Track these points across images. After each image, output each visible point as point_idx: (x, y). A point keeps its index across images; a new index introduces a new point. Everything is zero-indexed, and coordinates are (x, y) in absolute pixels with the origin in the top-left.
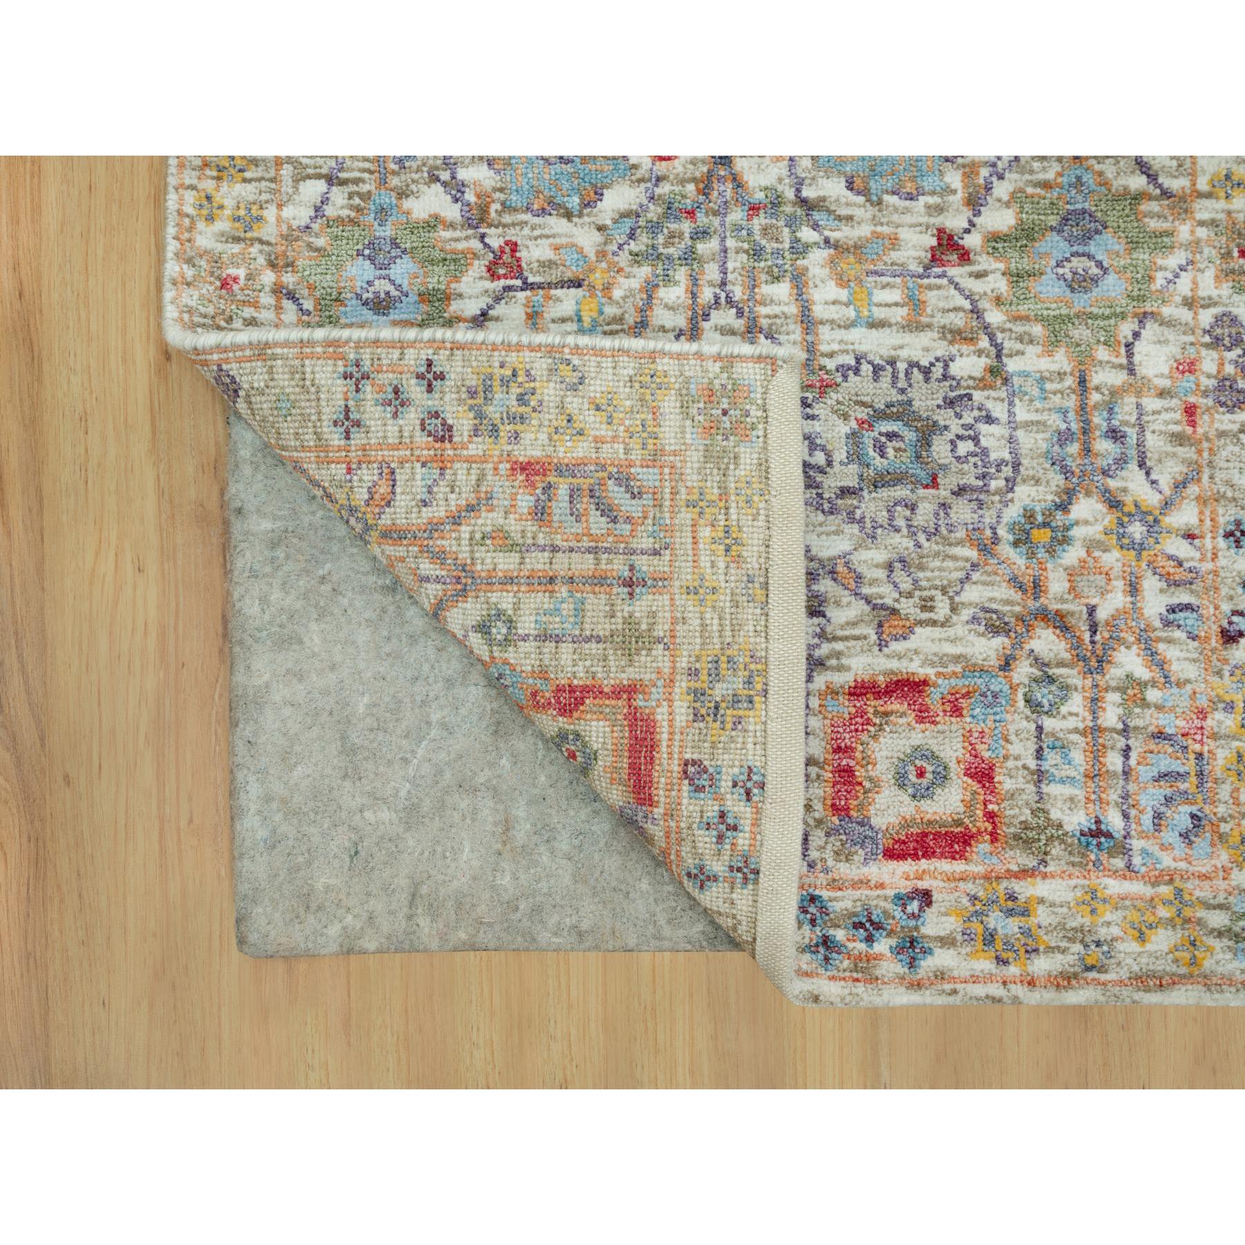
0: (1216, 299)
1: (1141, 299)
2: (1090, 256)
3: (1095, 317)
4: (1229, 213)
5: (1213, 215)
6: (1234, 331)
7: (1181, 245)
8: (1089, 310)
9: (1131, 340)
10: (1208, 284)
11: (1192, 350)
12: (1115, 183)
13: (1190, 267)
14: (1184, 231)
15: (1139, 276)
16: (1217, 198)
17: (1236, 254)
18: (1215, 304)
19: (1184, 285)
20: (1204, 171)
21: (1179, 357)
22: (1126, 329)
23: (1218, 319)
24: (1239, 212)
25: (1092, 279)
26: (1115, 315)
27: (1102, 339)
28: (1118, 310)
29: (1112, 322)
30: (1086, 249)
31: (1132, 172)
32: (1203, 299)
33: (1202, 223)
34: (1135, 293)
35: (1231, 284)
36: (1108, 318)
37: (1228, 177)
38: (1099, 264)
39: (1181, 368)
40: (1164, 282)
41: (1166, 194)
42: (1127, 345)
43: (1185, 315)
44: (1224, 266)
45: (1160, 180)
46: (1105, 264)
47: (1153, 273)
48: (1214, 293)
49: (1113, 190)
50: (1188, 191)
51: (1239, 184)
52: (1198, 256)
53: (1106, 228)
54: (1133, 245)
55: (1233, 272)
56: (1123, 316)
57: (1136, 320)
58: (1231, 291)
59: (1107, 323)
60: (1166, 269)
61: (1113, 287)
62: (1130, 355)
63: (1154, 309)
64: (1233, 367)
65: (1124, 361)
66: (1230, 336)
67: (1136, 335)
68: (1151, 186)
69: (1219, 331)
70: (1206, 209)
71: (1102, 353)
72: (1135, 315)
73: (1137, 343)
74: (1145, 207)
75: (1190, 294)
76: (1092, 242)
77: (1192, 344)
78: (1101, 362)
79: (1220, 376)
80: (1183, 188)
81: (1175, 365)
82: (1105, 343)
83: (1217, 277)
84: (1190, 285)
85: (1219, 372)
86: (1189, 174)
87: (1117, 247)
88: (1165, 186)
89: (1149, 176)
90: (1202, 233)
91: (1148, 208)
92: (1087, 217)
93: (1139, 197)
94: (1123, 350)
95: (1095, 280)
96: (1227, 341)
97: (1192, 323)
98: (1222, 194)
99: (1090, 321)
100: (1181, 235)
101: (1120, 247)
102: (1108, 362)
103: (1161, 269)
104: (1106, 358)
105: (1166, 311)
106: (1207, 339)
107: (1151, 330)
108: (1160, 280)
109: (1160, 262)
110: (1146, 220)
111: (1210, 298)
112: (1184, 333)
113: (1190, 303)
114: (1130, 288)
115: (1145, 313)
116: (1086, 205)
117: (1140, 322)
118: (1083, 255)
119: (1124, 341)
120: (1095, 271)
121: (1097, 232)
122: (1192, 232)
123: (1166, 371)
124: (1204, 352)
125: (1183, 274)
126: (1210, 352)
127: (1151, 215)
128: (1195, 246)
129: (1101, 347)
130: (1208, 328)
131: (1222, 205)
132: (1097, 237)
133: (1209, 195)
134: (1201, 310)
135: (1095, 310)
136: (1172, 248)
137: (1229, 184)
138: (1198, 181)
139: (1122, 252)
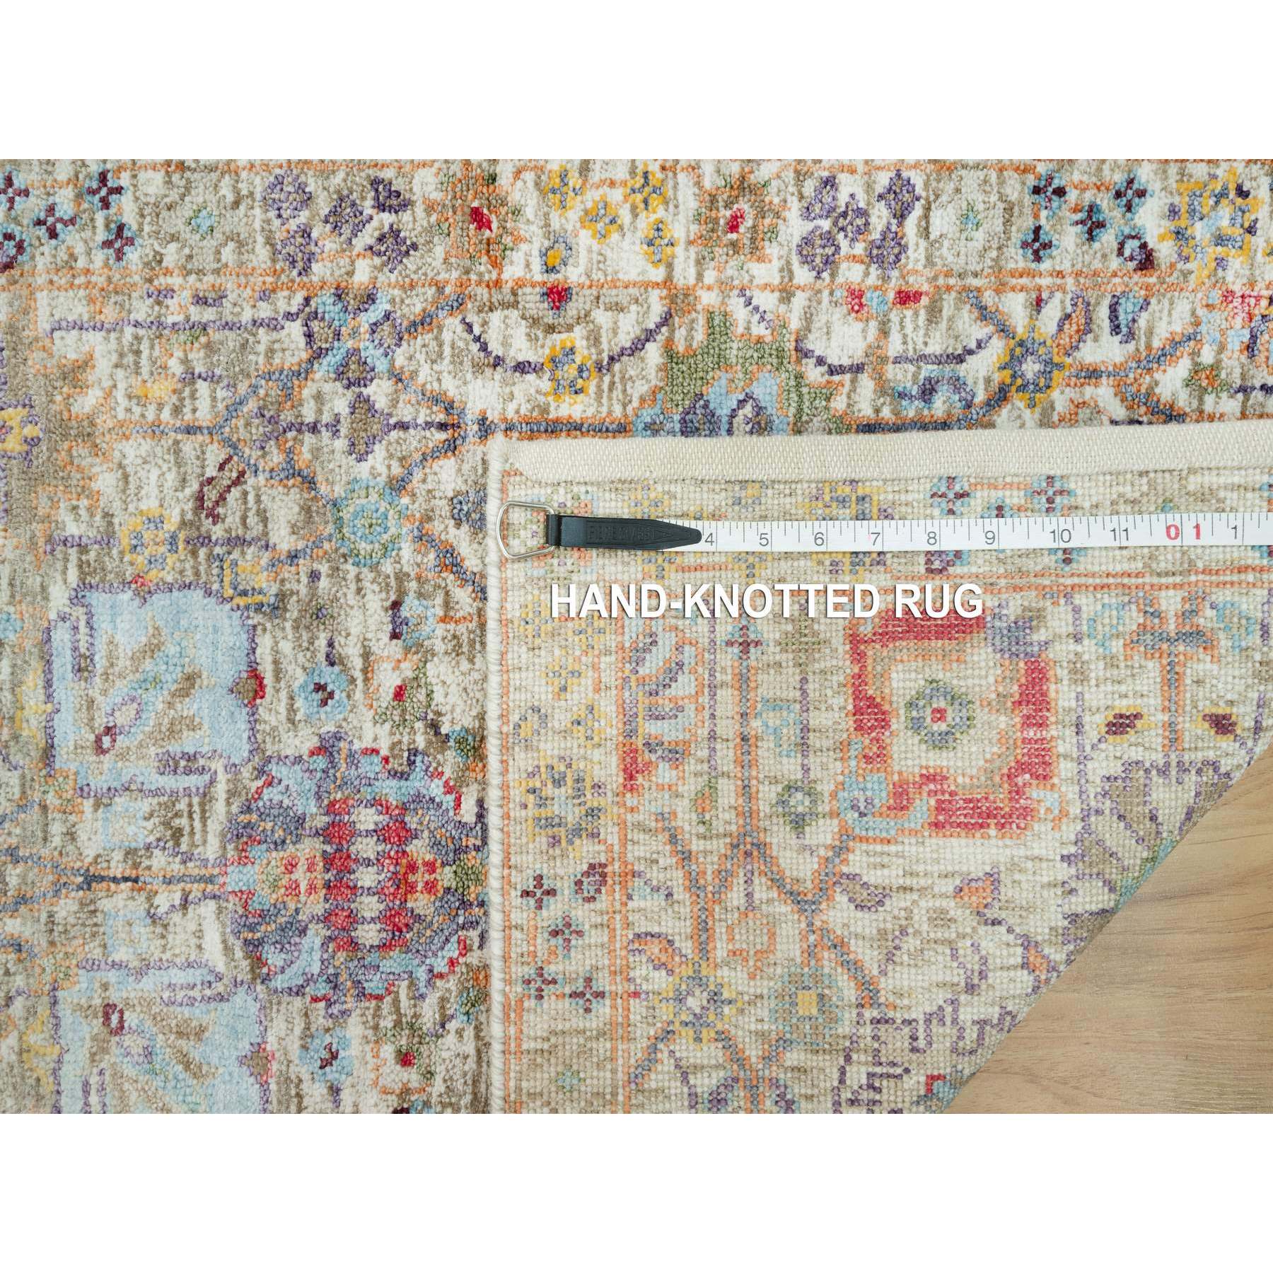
0: (783, 262)
1: (780, 354)
2: (733, 415)
3: (800, 410)
4: (690, 243)
5: (692, 262)
6: (818, 242)
7: (723, 303)
8: (791, 419)
9: (826, 368)
10: (765, 272)
11: (838, 293)
12: (653, 383)
13: (748, 293)
14: (708, 299)
15: (755, 355)
16: (673, 257)
17: (734, 236)
18: (788, 263)
19: (767, 301)
20: (643, 272)
21: (845, 309)
22: (814, 374)
23: (806, 260)
24: (688, 231)
25: (758, 414)
26: (798, 385)
27: (824, 403)
28: (792, 383)
29: (805, 390)
30: (725, 419)
31: (642, 359)
32: (782, 277)
33: (700, 277)
34: (775, 361)
35: (767, 243)
36: (800, 396)
37: (650, 244)
38: (742, 403)
39: (856, 308)
40: (763, 325)
41: (666, 320)
42: (831, 372)
43: (799, 300)
44: (747, 251)
45: (652, 326)
46: (741, 397)
47: (754, 339)
48: (776, 264)
49: (661, 384)
50: (665, 292)
51: (658, 229)
52: (736, 282)
53: (702, 395)
54: (721, 362)
55: (753, 240)
56: (799, 377)
57: (804, 361)
58: (775, 244)
59: (807, 397)
60: (749, 322)
61: (767, 387)
62: (840, 370)
63: (793, 338)
64: (857, 244)
65: (848, 377)
66: (824, 247)
67: (820, 361)
68: (659, 338)
69: (818, 260)
70: (684, 270)
71: (839, 404)
72: (798, 361)
73: (829, 361)
74: (680, 347)
75: (777, 294)
76: (718, 412)
77: (831, 294)
78: (849, 405)
79: (867, 260)
80: (661, 298)
81: (853, 315)
82: (828, 399)
83: (759, 260)
84: (767, 292)
85: (862, 262)
86: (646, 289)
87: (724, 382)
88: (658, 320)
89: (648, 340)
90: (710, 276)
91: (682, 341)
92: (688, 417)
93: (669, 351)
94: (836, 378)
95: (759, 410)
96: (830, 251)
97: (808, 294)
98: (669, 250)
99: (805, 418)
100: (712, 302)
101: (723, 377)
102: (849, 397)
103: (748, 328)
104: (844, 397)
105: (795, 324)
106: (825, 275)
107: (815, 344)
108: (759, 330)
109: (740, 330)
110: (695, 345)
111: (782, 270)
112: (819, 303)
113: (786, 294)
114: (769, 367)
115: (796, 349)
116: (677, 418)
117: (806, 356)
118: (731, 423)
119: (827, 377)
120: (748, 410)
121: (706, 406)
122: (709, 288)
123: (860, 325)
124: (840, 279)
125: (754, 302)
126: (840, 271)
127: (689, 338)
128: (724, 286)
129: (833, 405)
130: (814, 273)
131: (679, 250)
132: (712, 406)
133: (670, 266)
134: (794, 282)
135: (792, 411)
136: (726, 314)
137: (657, 242)
138: (654, 280)
139: (730, 376)
